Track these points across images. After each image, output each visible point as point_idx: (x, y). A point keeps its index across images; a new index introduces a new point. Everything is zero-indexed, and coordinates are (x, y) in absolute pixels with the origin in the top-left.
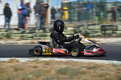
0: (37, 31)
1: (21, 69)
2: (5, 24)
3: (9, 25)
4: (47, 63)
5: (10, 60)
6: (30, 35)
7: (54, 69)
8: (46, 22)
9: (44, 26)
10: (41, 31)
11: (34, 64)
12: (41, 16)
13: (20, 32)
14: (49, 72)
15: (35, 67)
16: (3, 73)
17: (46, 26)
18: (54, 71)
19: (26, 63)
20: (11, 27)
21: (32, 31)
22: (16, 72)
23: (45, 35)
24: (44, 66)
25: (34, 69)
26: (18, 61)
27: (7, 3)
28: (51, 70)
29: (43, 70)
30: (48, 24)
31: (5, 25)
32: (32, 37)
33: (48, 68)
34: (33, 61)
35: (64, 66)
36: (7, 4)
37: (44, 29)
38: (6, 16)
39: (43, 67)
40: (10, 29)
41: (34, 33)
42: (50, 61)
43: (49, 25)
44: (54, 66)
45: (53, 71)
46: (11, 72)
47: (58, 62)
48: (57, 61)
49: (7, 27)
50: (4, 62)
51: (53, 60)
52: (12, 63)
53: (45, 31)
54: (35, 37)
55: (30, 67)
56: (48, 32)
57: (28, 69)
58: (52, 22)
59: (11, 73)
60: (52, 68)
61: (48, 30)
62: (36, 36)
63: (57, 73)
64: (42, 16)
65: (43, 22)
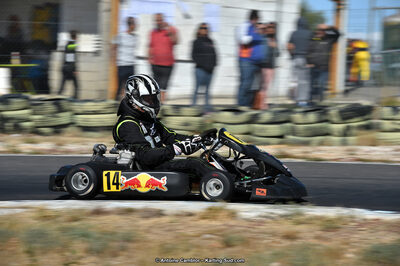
0: (297, 117)
1: (245, 242)
2: (196, 93)
3: (207, 96)
4: (330, 226)
5: (210, 209)
6: (274, 129)
7: (354, 247)
8: (329, 87)
9: (322, 99)
10: (312, 117)
11: (287, 227)
12: (312, 66)
13: (242, 117)
14: (336, 254)
15: (290, 237)
16: (187, 250)
17: (326, 102)
18: (354, 253)
19: (261, 223)
20: (215, 102)
21: (282, 117)
22: (229, 249)
23: (325, 131)
24: (319, 233)
25: (287, 243)
26: (233, 215)
27: (204, 24)
28: (342, 249)
29: (318, 247)
30: (334, 94)
31: (195, 97)
32: (281, 137)
33: (334, 241)
34: (282, 216)
35: (389, 239)
36: (204, 27)
37: (322, 111)
38: (197, 67)
39: (317, 238)
40: (209, 109)
41: (288, 125)
42: (340, 219)
43: (338, 96)
44: (356, 237)
45: (349, 253)
46: (212, 249)
47: (365, 223)
48: (365, 220)
49: (201, 102)
50: (190, 215)
51: (352, 217)
52: (214, 218)
53: (324, 118)
54: (291, 137)
55: (274, 234)
56: (335, 119)
57: (265, 241)
58: (348, 88)
59: (211, 253)
60: (347, 244)
61: (333, 113)
62: (294, 132)
63: (363, 260)
64: (317, 66)
65: (319, 86)
